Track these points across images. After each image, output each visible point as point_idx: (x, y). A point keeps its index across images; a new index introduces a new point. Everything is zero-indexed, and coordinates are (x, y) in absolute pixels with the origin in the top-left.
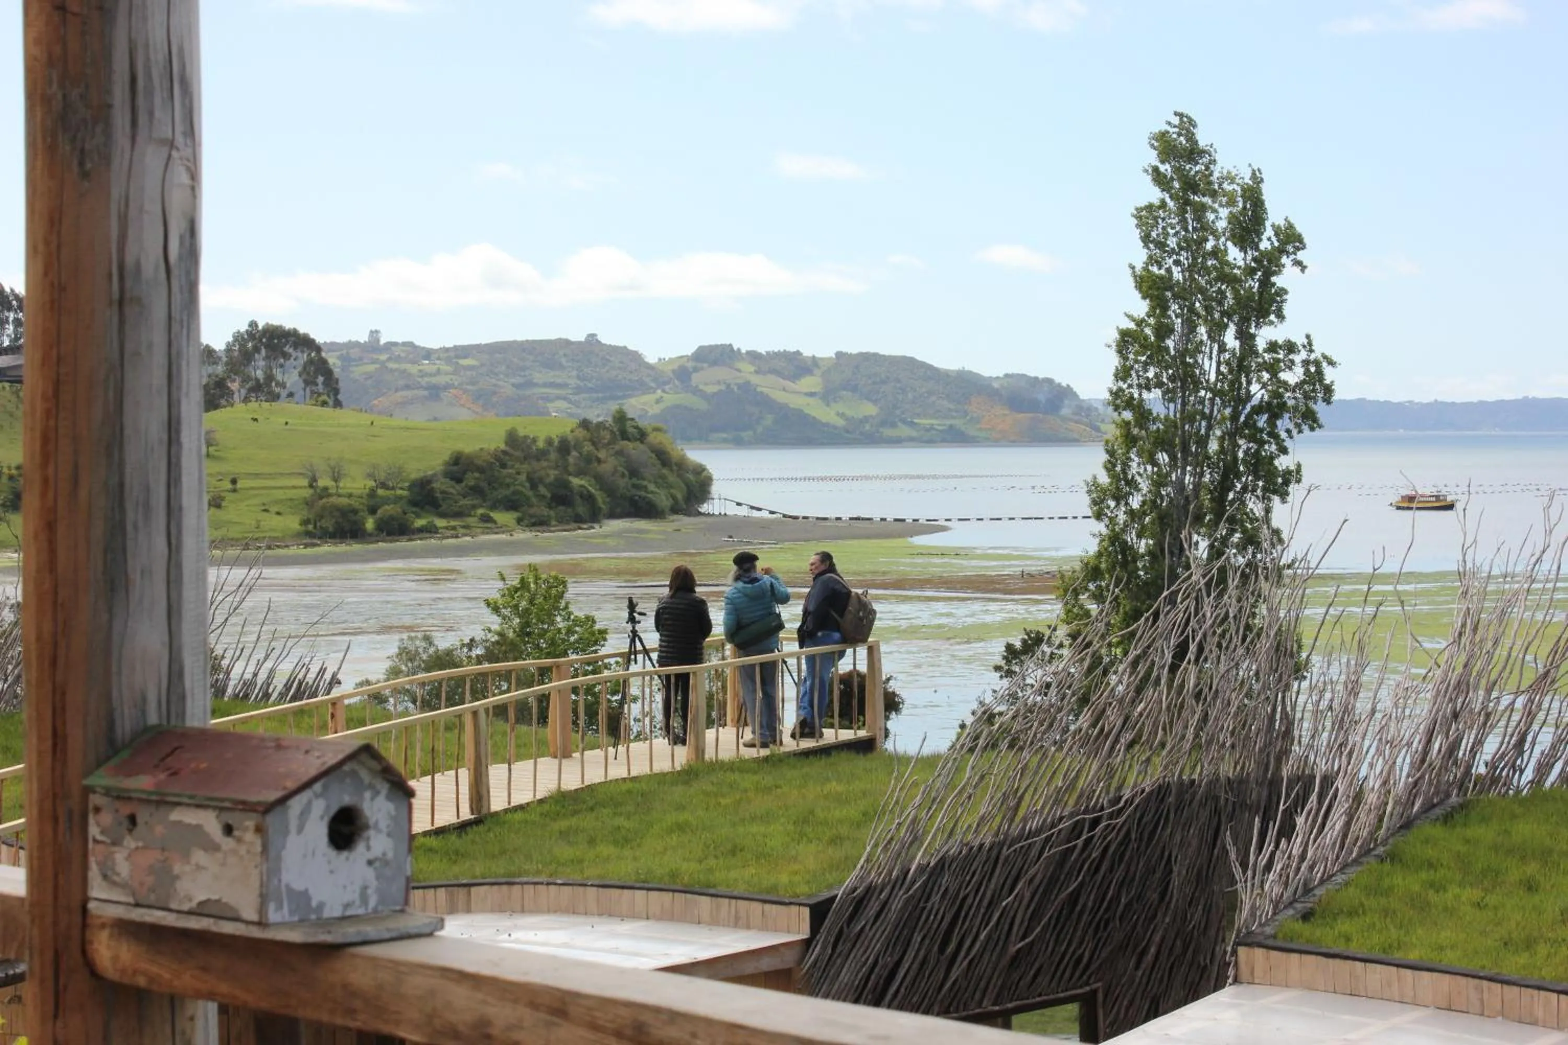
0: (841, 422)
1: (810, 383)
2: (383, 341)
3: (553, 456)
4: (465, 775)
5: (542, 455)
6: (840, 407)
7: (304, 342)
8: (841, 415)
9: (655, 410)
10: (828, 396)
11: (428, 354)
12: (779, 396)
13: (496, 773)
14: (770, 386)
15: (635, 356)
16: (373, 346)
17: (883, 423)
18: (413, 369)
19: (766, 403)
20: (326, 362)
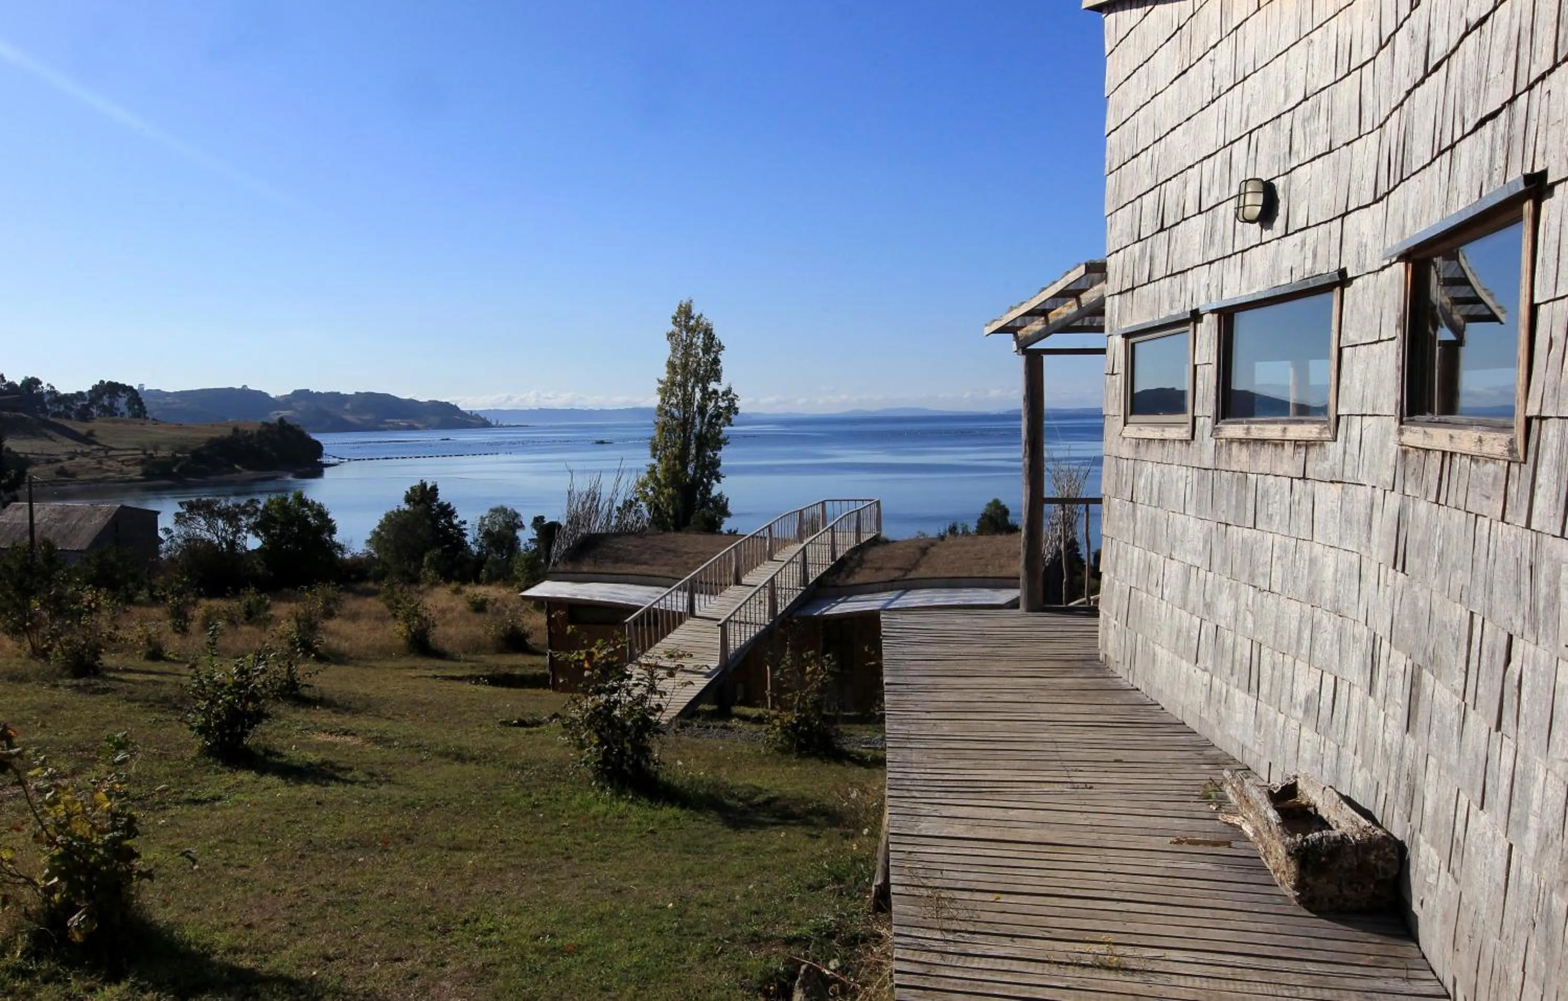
0: (359, 422)
5: (251, 437)
6: (359, 415)
8: (359, 419)
10: (357, 411)
11: (167, 395)
12: (336, 412)
15: (266, 394)
17: (378, 422)
19: (327, 414)
20: (140, 399)
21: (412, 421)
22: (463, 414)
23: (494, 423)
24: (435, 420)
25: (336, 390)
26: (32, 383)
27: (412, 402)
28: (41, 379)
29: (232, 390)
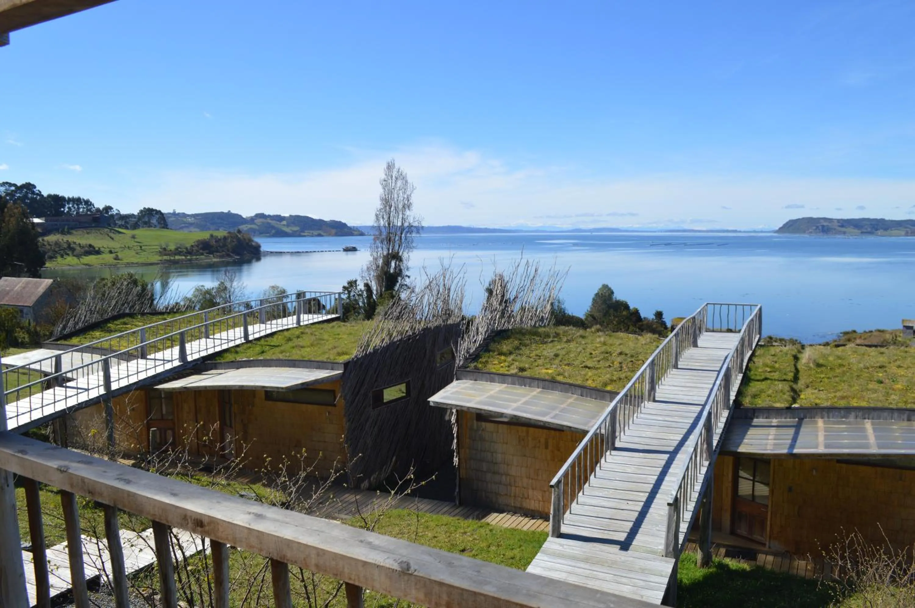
0: (291, 232)
1: (284, 222)
2: (177, 212)
3: (222, 241)
4: (242, 328)
5: (220, 240)
6: (290, 228)
7: (159, 212)
8: (291, 230)
9: (245, 229)
10: (288, 226)
11: (188, 215)
12: (276, 226)
13: (250, 328)
14: (273, 223)
15: (240, 216)
16: (174, 214)
17: (301, 232)
18: (185, 220)
19: (273, 227)
20: (164, 218)
21: (320, 232)
22: (350, 228)
23: (366, 234)
24: (334, 231)
25: (278, 214)
26: (108, 209)
27: (321, 221)
28: (113, 207)
29: (223, 213)
